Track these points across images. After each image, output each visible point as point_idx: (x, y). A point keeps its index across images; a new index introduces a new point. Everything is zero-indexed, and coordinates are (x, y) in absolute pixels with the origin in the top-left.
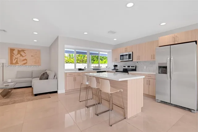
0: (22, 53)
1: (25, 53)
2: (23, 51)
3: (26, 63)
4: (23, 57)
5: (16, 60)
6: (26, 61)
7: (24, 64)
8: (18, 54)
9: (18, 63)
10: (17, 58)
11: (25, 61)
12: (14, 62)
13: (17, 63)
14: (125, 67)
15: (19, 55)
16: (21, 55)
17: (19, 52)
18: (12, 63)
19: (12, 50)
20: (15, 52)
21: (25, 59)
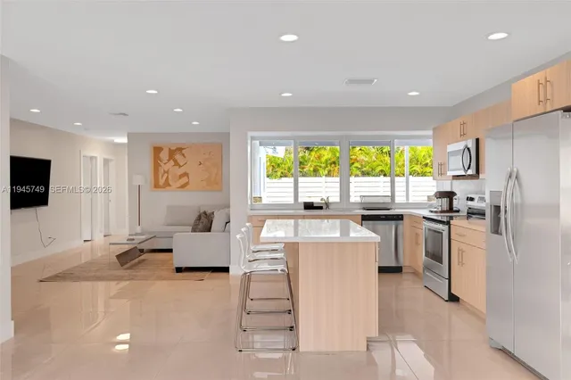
0: (178, 157)
1: (183, 155)
2: (180, 150)
3: (187, 184)
4: (180, 166)
5: (166, 175)
6: (186, 177)
7: (183, 187)
8: (169, 160)
9: (170, 185)
10: (167, 172)
11: (184, 180)
12: (162, 182)
13: (167, 184)
14: (472, 199)
15: (172, 163)
16: (176, 163)
17: (172, 153)
18: (157, 186)
19: (157, 150)
20: (164, 155)
21: (186, 174)
